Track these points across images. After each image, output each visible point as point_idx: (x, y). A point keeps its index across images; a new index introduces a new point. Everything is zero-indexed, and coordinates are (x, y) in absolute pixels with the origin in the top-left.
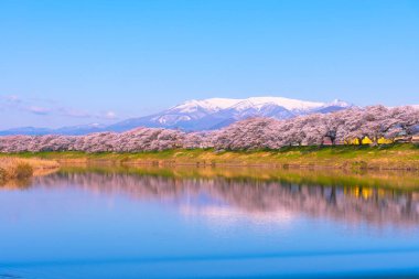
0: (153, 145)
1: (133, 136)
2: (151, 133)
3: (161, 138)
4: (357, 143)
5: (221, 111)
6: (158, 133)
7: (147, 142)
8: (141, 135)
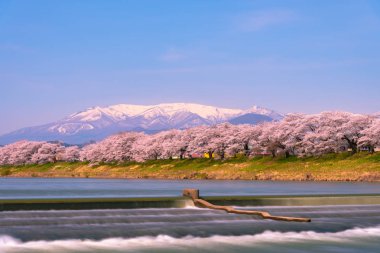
0: (34, 158)
1: (15, 149)
2: (32, 147)
3: (42, 152)
4: (207, 156)
5: (128, 119)
6: (40, 146)
7: (29, 156)
8: (24, 149)
